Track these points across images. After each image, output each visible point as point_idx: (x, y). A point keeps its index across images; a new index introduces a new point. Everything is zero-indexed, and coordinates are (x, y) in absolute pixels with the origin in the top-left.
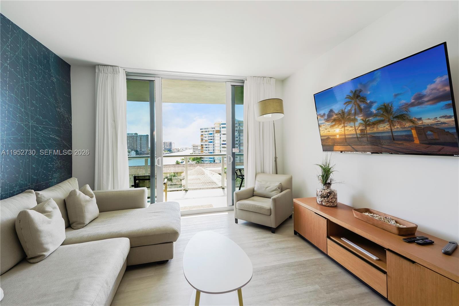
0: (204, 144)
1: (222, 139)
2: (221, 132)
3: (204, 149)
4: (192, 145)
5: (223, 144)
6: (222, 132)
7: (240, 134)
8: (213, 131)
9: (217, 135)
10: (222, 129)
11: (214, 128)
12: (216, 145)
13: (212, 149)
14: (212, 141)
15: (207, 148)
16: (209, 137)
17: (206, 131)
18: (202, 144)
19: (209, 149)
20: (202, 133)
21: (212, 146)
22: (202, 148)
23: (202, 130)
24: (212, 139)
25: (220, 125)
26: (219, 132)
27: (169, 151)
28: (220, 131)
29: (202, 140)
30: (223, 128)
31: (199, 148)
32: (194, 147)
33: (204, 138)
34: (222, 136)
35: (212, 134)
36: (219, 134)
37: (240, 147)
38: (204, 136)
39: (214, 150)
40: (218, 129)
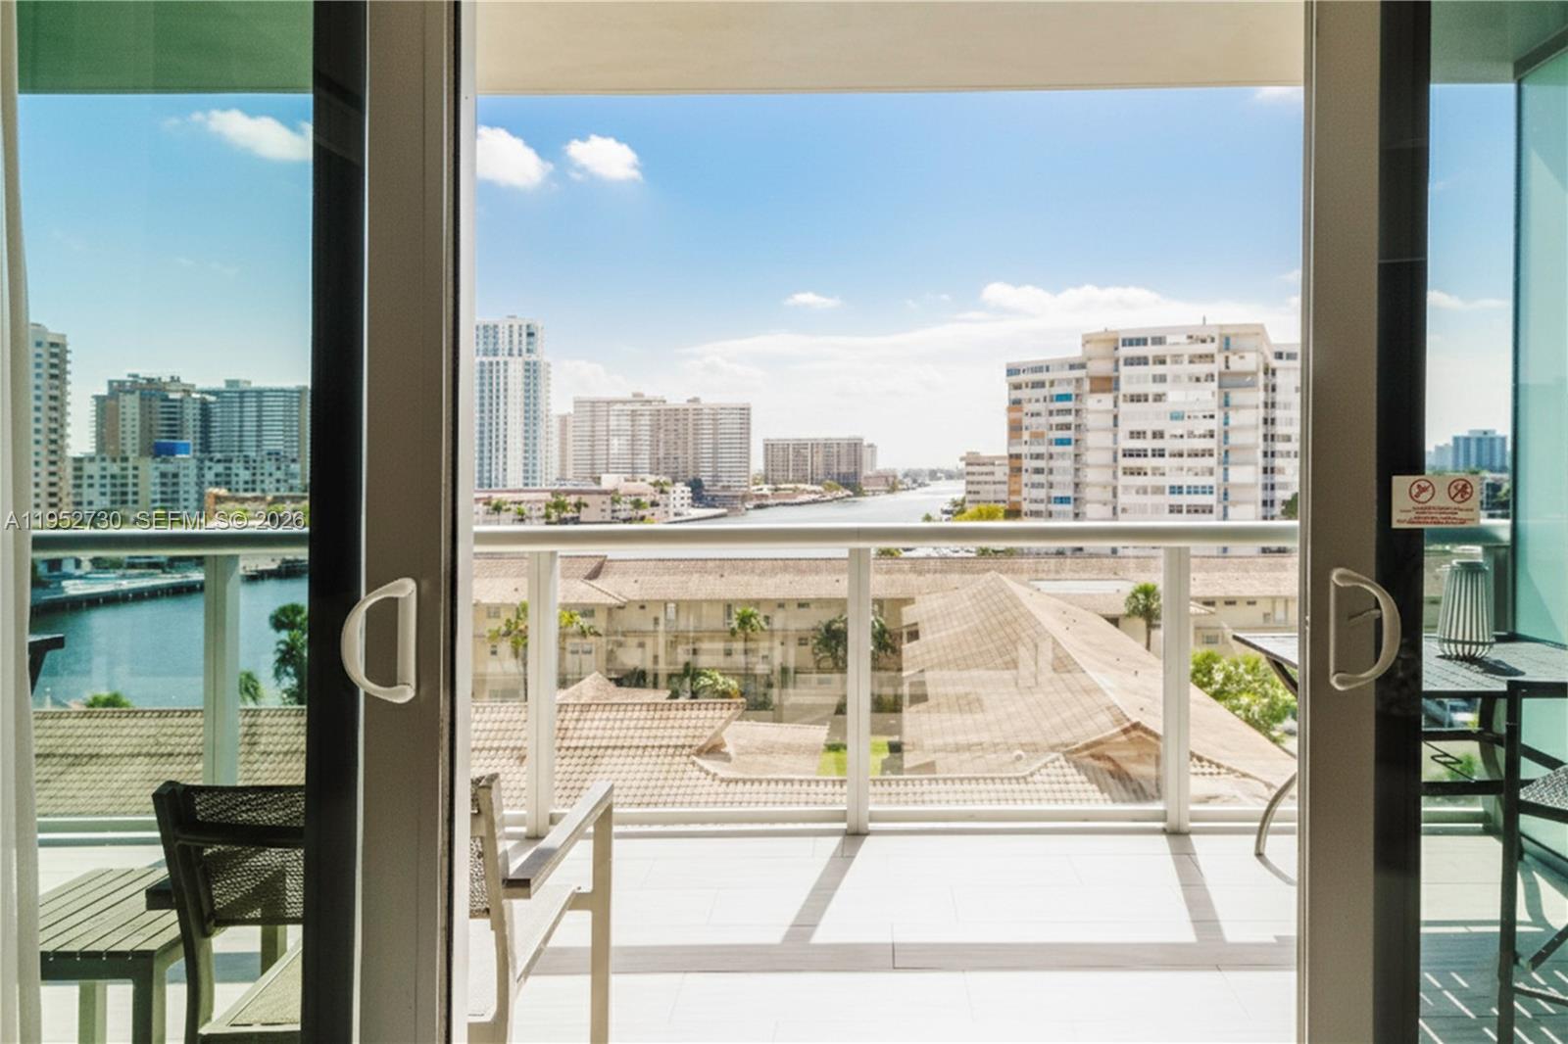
0: (1024, 450)
1: (1125, 427)
2: (1117, 389)
3: (1025, 478)
4: (962, 459)
5: (1129, 454)
6: (1126, 388)
7: (1227, 395)
8: (1078, 380)
9: (1097, 405)
10: (1125, 371)
11: (1083, 366)
12: (1090, 457)
13: (1069, 478)
14: (1071, 438)
15: (1038, 471)
16: (1051, 413)
17: (1040, 385)
18: (1015, 450)
19: (1051, 478)
20: (1017, 394)
21: (1068, 463)
22: (1016, 471)
23: (1015, 379)
24: (1067, 427)
25: (1116, 349)
26: (1107, 384)
27: (846, 486)
28: (1117, 379)
29: (1015, 428)
30: (1131, 362)
31: (1002, 472)
32: (971, 469)
33: (1026, 421)
34: (1125, 407)
35: (1066, 397)
36: (1106, 400)
37: (1226, 470)
38: (1028, 407)
39: (1077, 485)
40: (1101, 368)
